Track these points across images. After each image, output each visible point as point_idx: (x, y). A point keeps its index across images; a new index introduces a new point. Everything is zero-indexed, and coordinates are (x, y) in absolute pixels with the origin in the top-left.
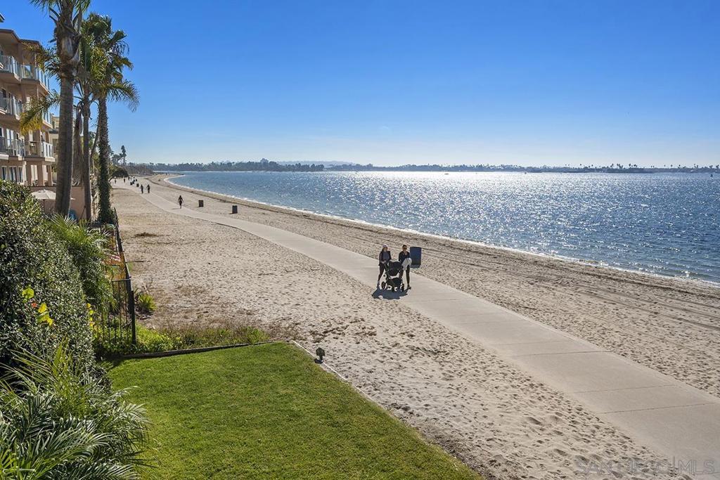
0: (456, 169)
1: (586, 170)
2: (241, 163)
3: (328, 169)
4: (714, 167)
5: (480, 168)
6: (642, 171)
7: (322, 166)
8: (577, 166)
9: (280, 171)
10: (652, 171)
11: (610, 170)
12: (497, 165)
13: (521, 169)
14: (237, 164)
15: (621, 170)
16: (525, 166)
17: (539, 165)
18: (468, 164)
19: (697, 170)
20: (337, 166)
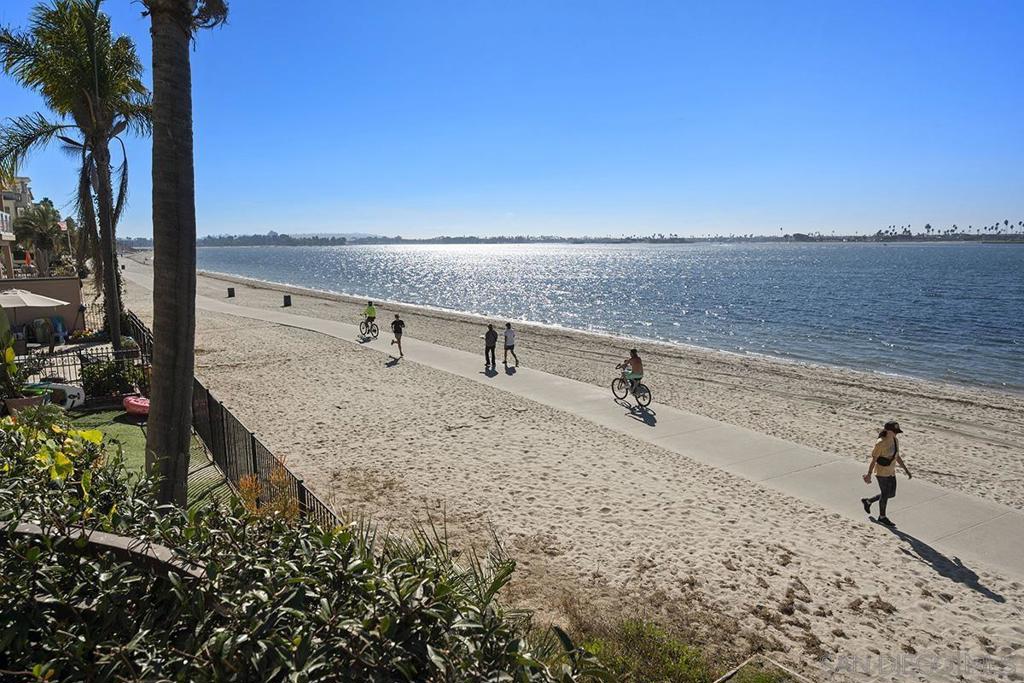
0: (494, 241)
1: (628, 241)
2: (244, 237)
3: (351, 243)
4: (748, 236)
5: (520, 240)
6: (682, 241)
7: (344, 239)
8: (619, 237)
9: (295, 245)
10: (692, 241)
11: (652, 241)
12: (537, 236)
13: (562, 241)
14: (240, 238)
15: (662, 240)
16: (566, 237)
17: (579, 236)
18: (506, 236)
19: (732, 240)
20: (361, 239)
